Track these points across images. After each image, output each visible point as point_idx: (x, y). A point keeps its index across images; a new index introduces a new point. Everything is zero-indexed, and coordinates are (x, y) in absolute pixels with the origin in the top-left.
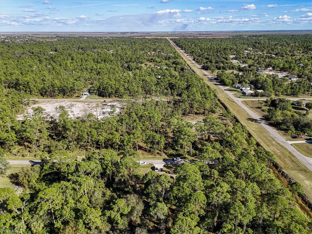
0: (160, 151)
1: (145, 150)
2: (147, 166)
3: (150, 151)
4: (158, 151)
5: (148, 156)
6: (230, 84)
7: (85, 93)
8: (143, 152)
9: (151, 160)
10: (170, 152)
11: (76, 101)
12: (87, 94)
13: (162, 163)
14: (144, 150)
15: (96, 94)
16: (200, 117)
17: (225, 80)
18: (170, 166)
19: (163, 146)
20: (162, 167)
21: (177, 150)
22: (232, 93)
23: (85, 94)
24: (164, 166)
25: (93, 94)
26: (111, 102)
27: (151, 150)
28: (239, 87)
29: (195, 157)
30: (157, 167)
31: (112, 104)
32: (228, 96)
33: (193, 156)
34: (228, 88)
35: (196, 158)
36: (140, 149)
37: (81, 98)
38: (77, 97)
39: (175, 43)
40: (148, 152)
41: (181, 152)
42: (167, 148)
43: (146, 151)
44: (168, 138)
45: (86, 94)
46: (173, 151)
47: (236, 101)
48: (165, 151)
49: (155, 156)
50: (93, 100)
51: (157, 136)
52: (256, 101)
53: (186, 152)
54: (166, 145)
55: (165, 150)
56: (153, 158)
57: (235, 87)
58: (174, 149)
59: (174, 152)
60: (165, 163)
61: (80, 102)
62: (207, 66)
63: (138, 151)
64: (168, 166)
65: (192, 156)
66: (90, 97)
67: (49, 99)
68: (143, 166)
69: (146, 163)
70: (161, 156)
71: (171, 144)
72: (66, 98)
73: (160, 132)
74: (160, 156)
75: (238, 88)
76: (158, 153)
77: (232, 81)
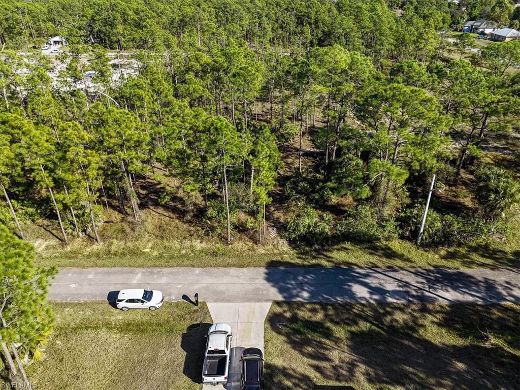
0: (253, 213)
1: (177, 208)
3: (200, 214)
4: (243, 216)
5: (187, 243)
8: (167, 218)
9: (197, 271)
10: (307, 221)
13: (256, 297)
18: (308, 315)
19: (269, 194)
21: (337, 210)
24: (274, 320)
27: (207, 208)
28: (477, 29)
29: (443, 253)
30: (223, 346)
33: (432, 244)
35: (451, 256)
36: (156, 204)
40: (190, 222)
41: (367, 220)
42: (287, 198)
43: (181, 214)
48: (277, 214)
49: (224, 240)
53: (392, 222)
54: (283, 185)
55: (277, 209)
57: (462, 30)
58: (322, 205)
59: (326, 225)
60: (280, 298)
64: (295, 319)
65: (425, 246)
68: (138, 317)
70: (256, 242)
71: (305, 179)
74: (250, 244)
75: (472, 30)
76: (241, 229)
77: (452, 16)
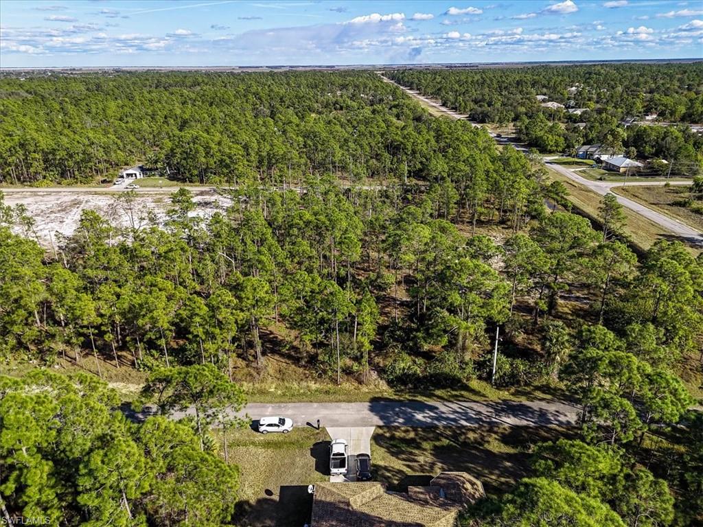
0: (357, 359)
1: (294, 356)
2: (294, 437)
3: (313, 360)
4: (348, 362)
5: (304, 384)
6: (560, 149)
7: (130, 171)
8: (283, 363)
9: (315, 405)
10: (402, 365)
11: (96, 193)
12: (135, 174)
13: (364, 423)
14: (289, 357)
15: (162, 175)
16: (494, 234)
17: (545, 138)
18: (403, 435)
19: (371, 342)
20: (365, 447)
21: (428, 356)
22: (573, 170)
23: (128, 175)
24: (377, 439)
25: (154, 175)
26: (202, 193)
27: (317, 355)
28: (592, 155)
29: (512, 391)
30: (342, 451)
31: (206, 200)
32: (565, 176)
33: (503, 384)
34: (557, 157)
35: (518, 393)
36: (273, 352)
37: (115, 184)
38: (104, 182)
39: (392, 80)
40: (305, 367)
41: (450, 365)
42: (386, 345)
43: (296, 361)
44: (386, 307)
45: (131, 175)
46: (414, 362)
47: (593, 188)
48: (377, 360)
49: (335, 382)
50: (148, 189)
51: (346, 297)
52: (658, 187)
53: (471, 365)
54: (383, 335)
55: (377, 355)
56: (327, 392)
57: (577, 156)
58: (415, 352)
59: (417, 367)
60: (381, 423)
61: (106, 194)
62: (482, 113)
63: (262, 360)
64: (393, 437)
65: (498, 385)
66: (144, 183)
67: (15, 188)
68: (275, 438)
69: (288, 425)
70: (360, 383)
71: (401, 328)
72: (69, 185)
73: (357, 284)
74: (356, 384)
75: (587, 155)
76: (348, 372)
77: (566, 139)
